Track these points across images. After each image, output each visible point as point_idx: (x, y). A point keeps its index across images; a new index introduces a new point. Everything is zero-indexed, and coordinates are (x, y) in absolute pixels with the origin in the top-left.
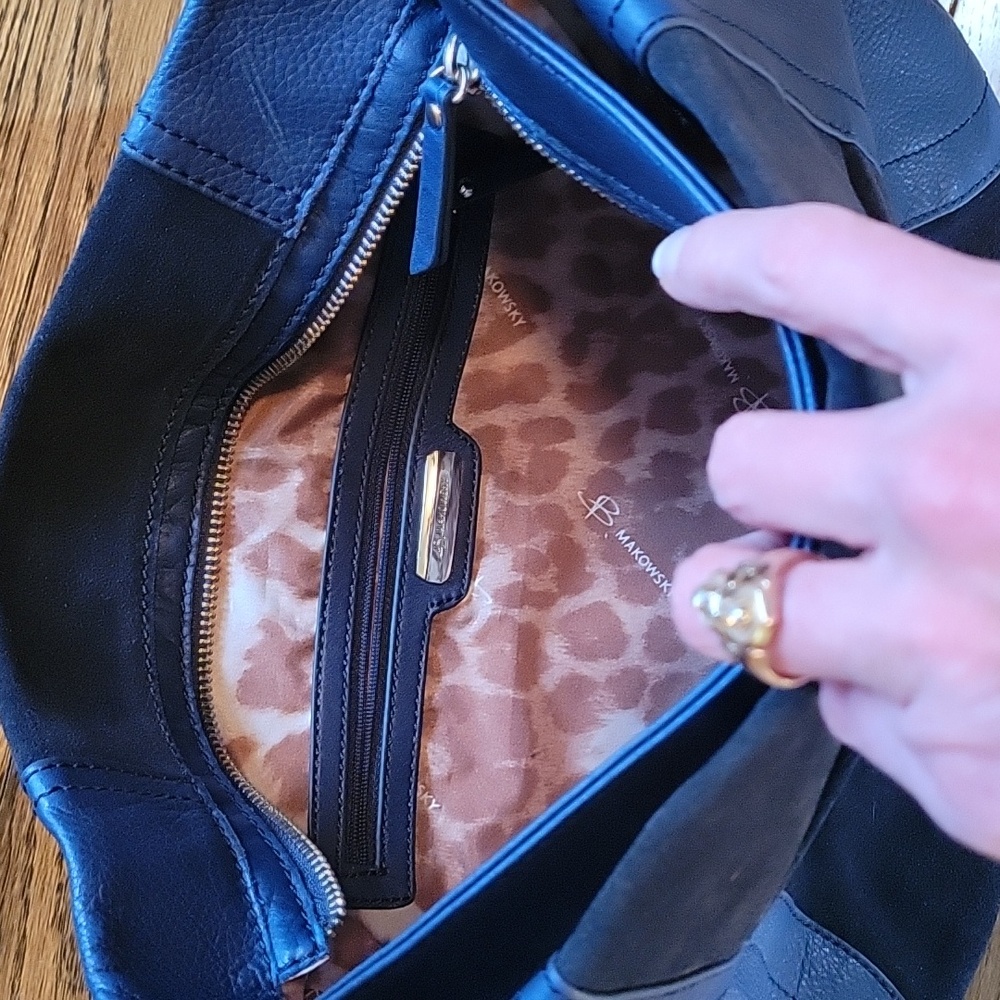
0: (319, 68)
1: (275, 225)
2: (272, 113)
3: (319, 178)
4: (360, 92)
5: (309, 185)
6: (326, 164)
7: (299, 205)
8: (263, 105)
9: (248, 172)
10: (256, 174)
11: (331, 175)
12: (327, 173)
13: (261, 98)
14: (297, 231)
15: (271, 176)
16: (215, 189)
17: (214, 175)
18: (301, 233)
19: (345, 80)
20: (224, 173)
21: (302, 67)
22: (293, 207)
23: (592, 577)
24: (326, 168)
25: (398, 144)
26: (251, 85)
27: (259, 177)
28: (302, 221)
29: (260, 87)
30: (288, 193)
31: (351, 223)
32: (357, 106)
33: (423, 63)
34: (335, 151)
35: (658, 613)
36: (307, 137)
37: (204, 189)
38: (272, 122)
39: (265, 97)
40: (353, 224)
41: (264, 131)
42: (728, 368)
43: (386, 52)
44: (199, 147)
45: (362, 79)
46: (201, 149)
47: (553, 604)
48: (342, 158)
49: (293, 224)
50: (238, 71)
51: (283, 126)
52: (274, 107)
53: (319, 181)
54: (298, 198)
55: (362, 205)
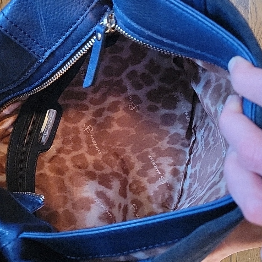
0: (62, 14)
1: (37, 57)
2: (44, 24)
3: (54, 47)
4: (73, 25)
5: (50, 48)
6: (57, 43)
7: (46, 53)
8: (41, 20)
9: (32, 39)
10: (34, 41)
11: (58, 47)
12: (57, 46)
13: (41, 18)
14: (43, 60)
15: (39, 43)
16: (20, 41)
17: (21, 37)
18: (45, 61)
19: (69, 20)
20: (24, 37)
21: (56, 13)
22: (44, 53)
23: (82, 147)
24: (57, 44)
25: (81, 43)
26: (39, 14)
27: (35, 42)
28: (46, 58)
29: (42, 15)
30: (43, 49)
31: (61, 61)
32: (71, 29)
33: (96, 21)
34: (61, 40)
35: (96, 158)
36: (53, 33)
37: (17, 41)
38: (43, 26)
39: (43, 18)
40: (61, 62)
41: (40, 28)
42: (130, 97)
43: (85, 15)
44: (18, 28)
45: (75, 21)
46: (18, 29)
47: (70, 153)
48: (63, 43)
49: (43, 58)
50: (36, 8)
51: (46, 29)
52: (45, 22)
53: (54, 48)
54: (46, 51)
55: (66, 57)
